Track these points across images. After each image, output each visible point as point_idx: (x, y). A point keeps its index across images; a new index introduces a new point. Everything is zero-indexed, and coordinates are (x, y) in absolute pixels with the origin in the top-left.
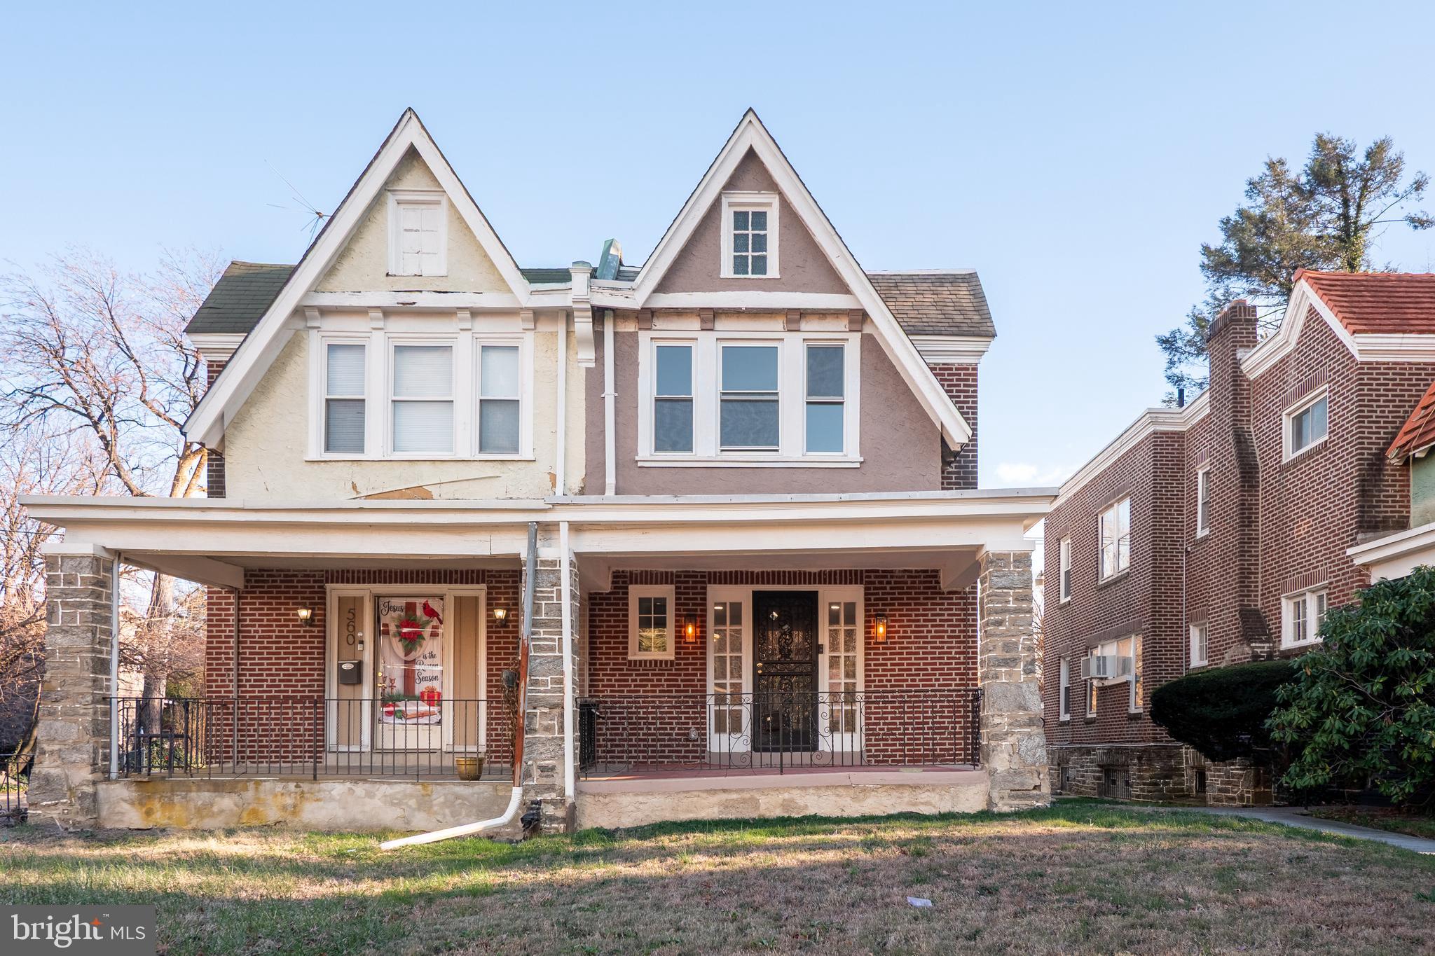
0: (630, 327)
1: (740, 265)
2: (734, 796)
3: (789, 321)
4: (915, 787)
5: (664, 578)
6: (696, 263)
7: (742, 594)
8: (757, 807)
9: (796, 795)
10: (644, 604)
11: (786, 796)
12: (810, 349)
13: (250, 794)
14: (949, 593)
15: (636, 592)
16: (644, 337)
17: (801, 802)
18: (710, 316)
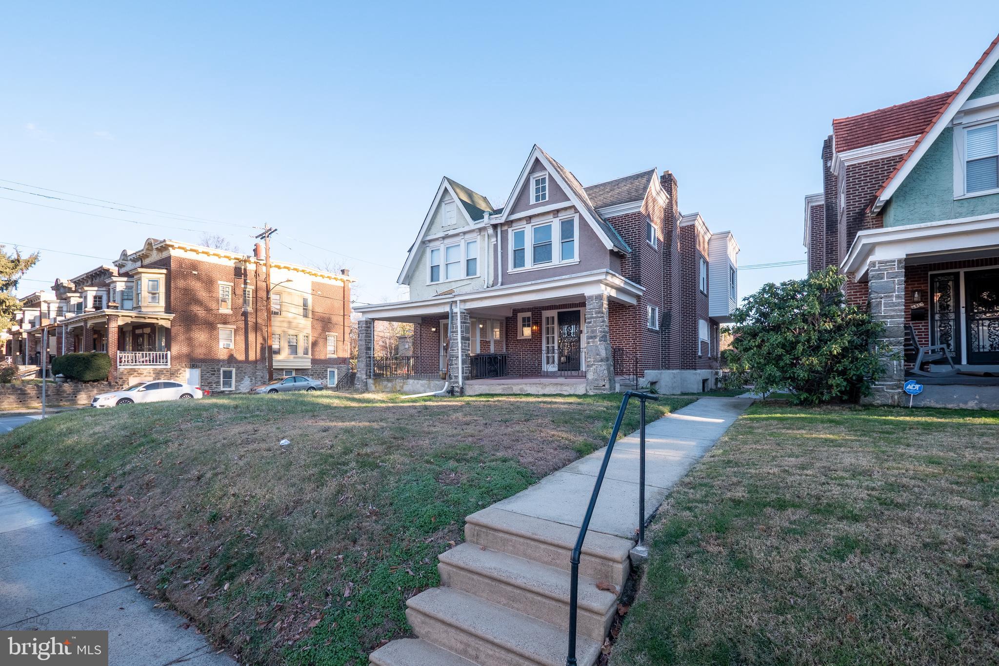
0: (505, 228)
1: (537, 198)
2: (506, 386)
3: (554, 214)
4: (562, 384)
5: (528, 310)
6: (522, 202)
7: (554, 313)
8: (512, 390)
9: (524, 386)
10: (524, 319)
11: (521, 387)
12: (562, 222)
13: (394, 382)
14: (629, 306)
15: (520, 316)
16: (510, 230)
17: (525, 389)
18: (529, 219)
